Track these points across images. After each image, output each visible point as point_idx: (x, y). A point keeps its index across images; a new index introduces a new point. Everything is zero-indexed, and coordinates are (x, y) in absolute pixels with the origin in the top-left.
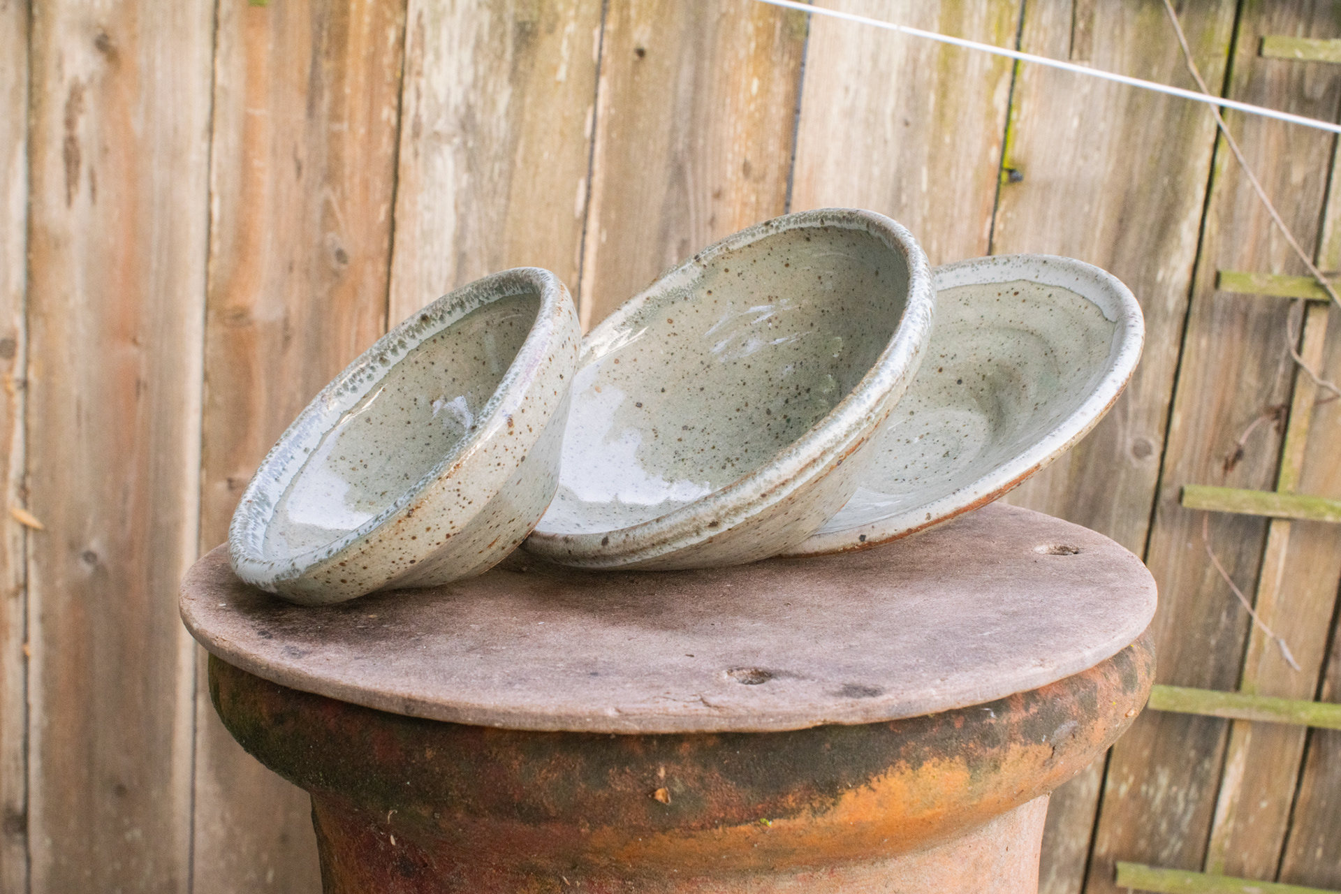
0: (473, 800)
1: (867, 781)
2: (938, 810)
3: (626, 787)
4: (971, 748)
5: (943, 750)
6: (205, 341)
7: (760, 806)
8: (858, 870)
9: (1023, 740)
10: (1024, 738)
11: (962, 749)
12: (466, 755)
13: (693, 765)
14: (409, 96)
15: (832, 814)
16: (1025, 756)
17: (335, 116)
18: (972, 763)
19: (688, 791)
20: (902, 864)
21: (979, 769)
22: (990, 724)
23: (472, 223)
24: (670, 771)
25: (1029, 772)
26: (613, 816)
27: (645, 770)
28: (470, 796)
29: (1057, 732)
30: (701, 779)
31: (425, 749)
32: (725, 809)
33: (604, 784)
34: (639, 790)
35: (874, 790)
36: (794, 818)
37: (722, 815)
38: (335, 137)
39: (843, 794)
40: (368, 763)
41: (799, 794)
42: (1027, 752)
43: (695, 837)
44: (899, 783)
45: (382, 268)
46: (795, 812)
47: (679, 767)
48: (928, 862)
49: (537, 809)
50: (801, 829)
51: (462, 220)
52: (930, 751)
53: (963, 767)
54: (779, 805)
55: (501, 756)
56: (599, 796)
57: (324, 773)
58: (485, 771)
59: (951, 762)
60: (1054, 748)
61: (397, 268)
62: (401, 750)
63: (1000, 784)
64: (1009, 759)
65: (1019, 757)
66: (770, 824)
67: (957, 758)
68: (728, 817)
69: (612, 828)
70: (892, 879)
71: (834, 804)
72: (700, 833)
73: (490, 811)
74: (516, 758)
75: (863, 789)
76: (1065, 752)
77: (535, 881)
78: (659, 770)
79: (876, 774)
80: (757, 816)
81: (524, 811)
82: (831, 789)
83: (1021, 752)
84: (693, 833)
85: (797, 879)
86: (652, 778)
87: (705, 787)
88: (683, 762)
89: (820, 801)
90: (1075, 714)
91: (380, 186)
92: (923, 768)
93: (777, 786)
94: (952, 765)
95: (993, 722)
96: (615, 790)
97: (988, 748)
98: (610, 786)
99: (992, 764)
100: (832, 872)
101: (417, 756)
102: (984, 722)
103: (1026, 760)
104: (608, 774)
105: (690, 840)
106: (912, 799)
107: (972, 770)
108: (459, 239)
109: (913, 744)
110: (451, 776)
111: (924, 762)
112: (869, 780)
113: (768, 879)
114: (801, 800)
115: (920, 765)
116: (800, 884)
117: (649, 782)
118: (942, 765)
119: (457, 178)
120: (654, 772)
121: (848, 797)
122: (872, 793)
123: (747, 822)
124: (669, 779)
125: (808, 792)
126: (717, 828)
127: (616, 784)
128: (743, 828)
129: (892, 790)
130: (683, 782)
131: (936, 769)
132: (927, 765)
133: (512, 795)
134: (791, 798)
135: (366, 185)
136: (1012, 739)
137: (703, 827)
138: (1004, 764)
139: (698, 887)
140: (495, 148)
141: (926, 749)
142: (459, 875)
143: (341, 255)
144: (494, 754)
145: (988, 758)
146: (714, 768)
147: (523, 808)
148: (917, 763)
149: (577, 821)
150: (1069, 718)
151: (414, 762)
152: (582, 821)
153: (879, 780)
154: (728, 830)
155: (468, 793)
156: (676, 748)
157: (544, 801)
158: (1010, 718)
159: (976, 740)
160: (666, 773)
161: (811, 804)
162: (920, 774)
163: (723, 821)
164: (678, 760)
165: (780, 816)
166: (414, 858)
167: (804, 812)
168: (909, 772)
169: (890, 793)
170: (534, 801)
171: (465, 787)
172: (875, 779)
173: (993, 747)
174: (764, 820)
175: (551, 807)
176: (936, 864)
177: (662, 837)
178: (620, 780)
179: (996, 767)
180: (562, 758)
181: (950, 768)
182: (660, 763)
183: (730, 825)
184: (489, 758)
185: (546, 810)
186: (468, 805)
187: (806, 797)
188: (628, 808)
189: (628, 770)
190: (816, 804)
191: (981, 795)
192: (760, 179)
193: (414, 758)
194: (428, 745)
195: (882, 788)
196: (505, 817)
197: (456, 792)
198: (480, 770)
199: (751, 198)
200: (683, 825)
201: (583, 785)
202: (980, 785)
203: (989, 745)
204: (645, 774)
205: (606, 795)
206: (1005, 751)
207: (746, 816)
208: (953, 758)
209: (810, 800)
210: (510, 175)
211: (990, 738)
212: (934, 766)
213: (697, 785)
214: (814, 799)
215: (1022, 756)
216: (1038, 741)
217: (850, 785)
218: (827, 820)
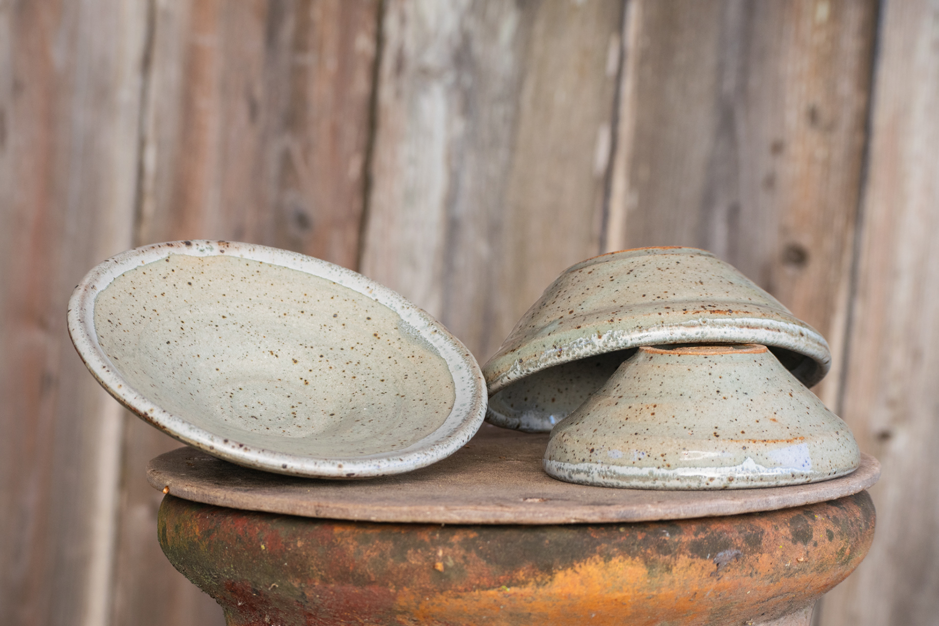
0: (325, 572)
1: (572, 566)
2: (626, 594)
3: (418, 561)
4: (649, 554)
5: (628, 551)
7: (502, 578)
9: (691, 554)
10: (692, 552)
11: (642, 553)
12: (322, 543)
13: (459, 549)
14: (391, 23)
15: (550, 587)
16: (693, 565)
17: (300, 45)
18: (650, 564)
19: (456, 565)
21: (654, 568)
22: (664, 540)
23: (467, 181)
24: (446, 552)
25: (697, 578)
26: (410, 581)
27: (430, 551)
28: (322, 569)
29: (721, 554)
30: (464, 558)
31: (297, 541)
32: (479, 578)
33: (404, 559)
34: (425, 564)
35: (577, 573)
36: (524, 587)
37: (478, 582)
38: (299, 73)
39: (556, 573)
41: (527, 571)
42: (694, 563)
43: (461, 597)
44: (595, 569)
45: (351, 235)
46: (525, 583)
47: (451, 550)
49: (363, 576)
50: (530, 596)
51: (454, 177)
52: (617, 552)
53: (642, 565)
54: (514, 577)
55: (343, 543)
56: (401, 567)
57: (234, 565)
58: (333, 552)
59: (633, 560)
60: (718, 565)
61: (373, 237)
62: (283, 543)
63: (673, 582)
64: (679, 565)
65: (688, 565)
66: (508, 590)
67: (637, 558)
68: (482, 584)
69: (409, 589)
71: (551, 580)
72: (464, 594)
73: (335, 579)
74: (352, 544)
75: (569, 571)
76: (729, 571)
78: (438, 552)
79: (578, 562)
80: (500, 583)
81: (355, 578)
82: (548, 569)
83: (688, 562)
84: (460, 594)
86: (434, 557)
87: (467, 562)
88: (454, 547)
89: (541, 577)
90: (739, 545)
91: (352, 133)
92: (612, 562)
93: (512, 564)
94: (634, 562)
95: (667, 539)
96: (411, 563)
97: (661, 555)
98: (408, 561)
99: (664, 566)
101: (292, 545)
102: (660, 538)
103: (694, 569)
104: (406, 553)
105: (459, 600)
106: (605, 582)
107: (649, 568)
108: (450, 200)
109: (606, 545)
110: (312, 557)
111: (613, 558)
114: (529, 575)
115: (610, 559)
117: (432, 558)
118: (626, 561)
119: (449, 124)
120: (436, 553)
121: (560, 576)
122: (576, 575)
123: (494, 588)
124: (445, 558)
125: (533, 570)
126: (475, 591)
127: (411, 560)
128: (492, 592)
129: (590, 574)
130: (453, 559)
131: (621, 564)
132: (615, 560)
133: (349, 567)
134: (521, 573)
135: (336, 133)
136: (681, 552)
137: (466, 590)
138: (675, 568)
140: (497, 87)
141: (616, 550)
143: (302, 219)
144: (338, 542)
145: (662, 562)
146: (473, 550)
147: (355, 576)
148: (608, 558)
149: (387, 584)
150: (733, 547)
151: (290, 549)
152: (390, 584)
153: (580, 566)
154: (482, 592)
155: (322, 567)
156: (450, 538)
157: (368, 570)
158: (681, 538)
159: (653, 548)
160: (443, 553)
161: (535, 578)
162: (610, 566)
163: (478, 586)
164: (451, 545)
165: (515, 585)
167: (531, 584)
168: (602, 563)
169: (589, 576)
170: (362, 570)
171: (320, 563)
172: (578, 565)
173: (665, 555)
174: (504, 587)
175: (372, 575)
177: (441, 597)
178: (414, 557)
179: (669, 569)
180: (379, 543)
181: (632, 564)
182: (440, 547)
183: (483, 589)
184: (336, 545)
185: (369, 577)
186: (322, 576)
187: (531, 573)
188: (419, 575)
189: (419, 551)
190: (538, 579)
191: (659, 588)
192: (831, 127)
193: (290, 547)
194: (299, 538)
195: (583, 572)
196: (344, 583)
197: (315, 568)
198: (329, 552)
199: (820, 153)
200: (453, 588)
201: (391, 560)
202: (656, 580)
203: (662, 553)
204: (430, 554)
205: (405, 566)
206: (675, 559)
207: (493, 584)
208: (635, 558)
209: (534, 576)
210: (514, 122)
211: (664, 548)
212: (620, 561)
213: (462, 562)
214: (537, 576)
215: (690, 565)
216: (703, 557)
217: (560, 568)
218: (546, 591)
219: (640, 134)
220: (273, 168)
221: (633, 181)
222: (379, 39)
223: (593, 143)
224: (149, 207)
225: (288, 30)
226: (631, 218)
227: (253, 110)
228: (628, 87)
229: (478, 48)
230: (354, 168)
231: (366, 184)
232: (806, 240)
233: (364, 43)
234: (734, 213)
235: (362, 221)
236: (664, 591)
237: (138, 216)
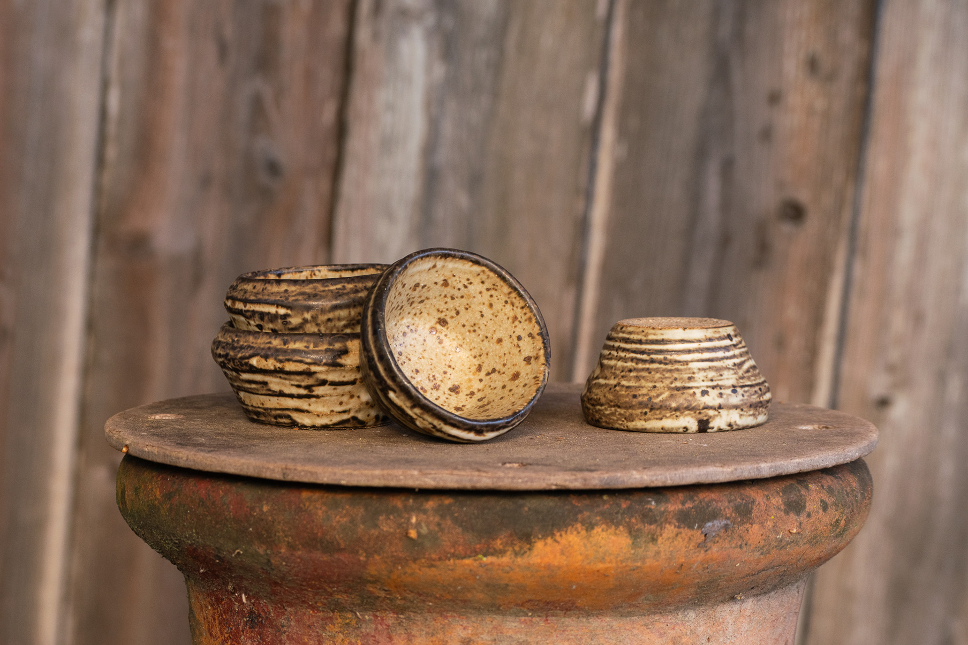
0: (292, 538)
1: (553, 535)
2: (609, 565)
3: (390, 528)
4: (633, 523)
5: (611, 520)
6: (92, 277)
7: (478, 546)
8: (567, 621)
9: (677, 524)
10: (678, 522)
11: (626, 521)
12: (289, 508)
13: (434, 516)
15: (528, 556)
16: (679, 536)
18: (634, 534)
19: (430, 532)
20: (604, 624)
21: (639, 538)
22: (650, 509)
23: (448, 128)
24: (419, 519)
25: (684, 549)
26: (381, 548)
27: (403, 518)
29: (709, 524)
30: (439, 525)
31: (263, 505)
32: (454, 546)
33: (376, 526)
34: (398, 531)
35: (558, 542)
36: (502, 556)
37: (452, 551)
38: (271, 13)
39: (535, 542)
40: (225, 518)
41: (504, 540)
42: (681, 533)
43: (435, 566)
44: (576, 539)
45: (325, 185)
46: (502, 552)
47: (425, 517)
48: (627, 628)
49: (332, 542)
50: (507, 566)
52: (600, 520)
53: (626, 535)
54: (491, 545)
55: (311, 507)
56: (372, 534)
57: (196, 529)
58: (300, 518)
59: (616, 529)
60: (706, 535)
61: (347, 187)
62: (248, 507)
63: (658, 553)
64: (665, 535)
65: (674, 535)
66: (484, 559)
67: (621, 528)
68: (457, 552)
69: (381, 557)
70: (596, 635)
71: (529, 549)
72: (438, 563)
73: (303, 546)
74: (321, 509)
75: (549, 540)
76: (718, 542)
77: (338, 617)
78: (412, 518)
79: (559, 531)
80: (476, 552)
81: (324, 545)
82: (527, 538)
83: (675, 532)
84: (433, 563)
85: (520, 622)
86: (407, 523)
87: (442, 530)
88: (429, 513)
89: (520, 546)
90: (728, 515)
91: (327, 76)
92: (595, 531)
93: (489, 533)
94: (617, 532)
95: (653, 507)
96: (383, 530)
97: (646, 525)
98: (379, 527)
99: (650, 536)
100: (547, 620)
101: (257, 510)
102: (646, 507)
103: (680, 540)
104: (378, 519)
105: (433, 569)
106: (587, 553)
107: (633, 538)
108: (430, 148)
109: (588, 514)
110: (279, 522)
111: (596, 527)
113: (498, 618)
114: (507, 544)
115: (593, 528)
116: (523, 626)
117: (405, 525)
118: (609, 531)
119: (429, 69)
120: (409, 519)
121: (539, 545)
122: (557, 544)
123: (470, 557)
124: (418, 524)
125: (511, 539)
126: (449, 560)
127: (383, 526)
128: (467, 561)
129: (571, 544)
130: (427, 526)
131: (604, 533)
132: (598, 530)
133: (317, 534)
134: (499, 542)
135: (310, 76)
136: (667, 521)
137: (440, 559)
138: (661, 538)
139: (448, 620)
140: (480, 30)
141: (598, 518)
142: (288, 619)
143: (274, 168)
144: (306, 506)
145: (647, 532)
146: (448, 517)
147: (323, 542)
148: (590, 527)
149: (358, 552)
150: (722, 516)
151: (255, 514)
152: (361, 552)
153: (561, 535)
154: (457, 562)
155: (289, 533)
156: (424, 504)
157: (337, 537)
158: (667, 507)
159: (638, 518)
160: (417, 520)
161: (513, 548)
162: (592, 535)
163: (454, 555)
164: (425, 512)
165: (492, 554)
166: (258, 610)
167: (508, 553)
168: (583, 533)
169: (570, 546)
170: (330, 537)
171: (287, 529)
172: (558, 534)
173: (651, 524)
174: (480, 556)
175: (341, 542)
176: (636, 632)
177: (413, 566)
178: (386, 523)
179: (654, 540)
180: (350, 508)
181: (616, 534)
182: (413, 513)
183: (458, 558)
184: (304, 509)
185: (338, 544)
186: (288, 542)
187: (509, 542)
188: (391, 544)
189: (392, 517)
190: (517, 548)
191: (643, 559)
192: (831, 77)
193: (255, 512)
194: (265, 502)
195: (563, 541)
196: (312, 550)
197: (281, 533)
198: (297, 517)
199: (820, 104)
200: (427, 556)
201: (362, 526)
202: (640, 550)
203: (647, 523)
204: (403, 520)
205: (377, 533)
206: (661, 529)
207: (468, 552)
208: (618, 527)
209: (512, 544)
210: (497, 66)
211: (649, 518)
212: (603, 530)
213: (436, 529)
214: (515, 545)
215: (677, 535)
216: (691, 527)
217: (540, 536)
218: (524, 561)
219: (629, 80)
220: (243, 112)
221: (622, 132)
223: (580, 91)
224: (112, 153)
226: (619, 170)
227: (223, 51)
228: (618, 32)
230: (328, 114)
231: (341, 130)
232: (803, 196)
234: (728, 167)
235: (336, 169)
236: (649, 562)
237: (100, 161)
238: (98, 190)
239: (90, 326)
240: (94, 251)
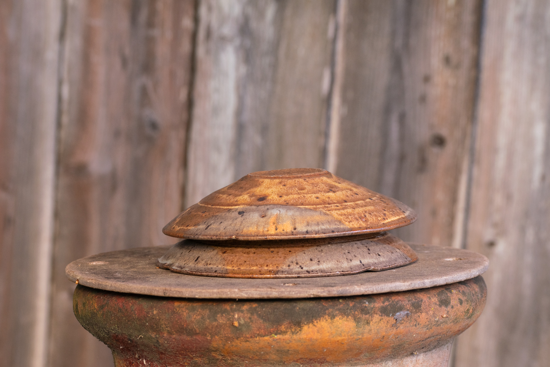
0: (170, 328)
2: (344, 338)
3: (223, 321)
4: (356, 314)
5: (344, 313)
7: (272, 329)
9: (380, 314)
10: (381, 313)
11: (352, 314)
12: (168, 312)
13: (247, 314)
14: (203, 11)
15: (300, 334)
16: (382, 320)
17: (150, 24)
18: (357, 320)
19: (245, 323)
21: (360, 322)
22: (365, 306)
23: (249, 101)
24: (239, 315)
25: (385, 328)
26: (219, 332)
27: (230, 315)
28: (168, 327)
29: (398, 314)
30: (250, 318)
31: (153, 311)
32: (259, 330)
33: (216, 320)
34: (228, 322)
35: (315, 326)
36: (285, 335)
37: (258, 332)
38: (150, 41)
39: (303, 326)
40: (133, 318)
41: (286, 326)
42: (383, 319)
43: (249, 341)
44: (325, 324)
45: (182, 134)
46: (285, 333)
47: (242, 314)
49: (192, 330)
50: (288, 340)
52: (338, 313)
53: (353, 321)
54: (279, 329)
55: (180, 311)
56: (214, 325)
57: (117, 325)
58: (174, 317)
59: (347, 318)
60: (396, 320)
61: (195, 135)
62: (145, 312)
63: (371, 330)
64: (374, 320)
65: (379, 320)
66: (276, 336)
67: (350, 317)
68: (260, 333)
69: (219, 337)
71: (300, 330)
72: (251, 339)
73: (176, 332)
74: (185, 312)
75: (311, 325)
76: (403, 323)
78: (235, 315)
79: (316, 320)
80: (271, 333)
81: (187, 331)
82: (298, 325)
84: (248, 339)
86: (232, 318)
87: (252, 321)
88: (244, 312)
89: (295, 329)
90: (408, 308)
91: (182, 74)
92: (335, 319)
93: (278, 322)
94: (348, 319)
95: (367, 305)
96: (219, 322)
97: (364, 315)
98: (218, 321)
99: (366, 321)
101: (151, 313)
102: (363, 305)
103: (383, 323)
104: (217, 316)
105: (248, 343)
106: (331, 331)
107: (357, 322)
108: (239, 112)
109: (332, 310)
110: (163, 320)
111: (336, 317)
112: (313, 322)
114: (287, 328)
115: (334, 318)
117: (231, 319)
118: (343, 319)
119: (237, 69)
120: (233, 316)
121: (305, 328)
122: (315, 327)
123: (267, 335)
124: (239, 318)
125: (290, 325)
126: (256, 337)
127: (220, 320)
128: (266, 338)
130: (243, 319)
131: (341, 320)
132: (337, 318)
133: (184, 325)
134: (283, 327)
136: (375, 313)
137: (251, 337)
138: (372, 322)
140: (265, 47)
141: (337, 312)
143: (154, 126)
144: (177, 311)
145: (364, 319)
146: (255, 314)
147: (187, 330)
148: (333, 317)
149: (206, 334)
150: (405, 309)
151: (149, 315)
152: (208, 334)
153: (317, 322)
154: (261, 338)
155: (168, 325)
156: (242, 307)
157: (195, 327)
158: (375, 305)
159: (359, 311)
160: (238, 316)
161: (291, 330)
162: (334, 322)
163: (259, 335)
164: (242, 311)
165: (280, 334)
167: (289, 333)
168: (329, 320)
169: (322, 328)
170: (191, 327)
171: (167, 323)
173: (366, 314)
174: (273, 335)
175: (197, 329)
177: (237, 341)
178: (221, 319)
179: (368, 323)
180: (201, 311)
182: (236, 312)
183: (261, 337)
184: (176, 312)
185: (195, 330)
186: (168, 330)
187: (289, 327)
188: (224, 329)
189: (224, 315)
190: (293, 330)
191: (362, 334)
192: (457, 67)
193: (150, 314)
194: (154, 309)
195: (318, 325)
196: (181, 334)
197: (164, 326)
198: (172, 317)
199: (451, 81)
200: (244, 336)
201: (208, 321)
202: (361, 329)
203: (364, 314)
204: (230, 316)
205: (216, 324)
206: (372, 317)
207: (267, 333)
208: (348, 317)
209: (291, 328)
210: (275, 66)
211: (365, 311)
212: (340, 319)
213: (249, 321)
214: (292, 328)
215: (380, 320)
216: (388, 315)
217: (306, 323)
218: (297, 337)
219: (347, 72)
220: (136, 95)
221: (344, 100)
222: (196, 20)
223: (320, 78)
224: (65, 119)
225: (143, 16)
226: (343, 121)
227: (124, 62)
228: (340, 45)
229: (254, 24)
230: (183, 95)
231: (190, 104)
232: (444, 132)
233: (187, 23)
234: (402, 118)
235: (188, 125)
236: (366, 335)
237: (59, 125)
238: (58, 140)
239: (56, 215)
240: (57, 174)
